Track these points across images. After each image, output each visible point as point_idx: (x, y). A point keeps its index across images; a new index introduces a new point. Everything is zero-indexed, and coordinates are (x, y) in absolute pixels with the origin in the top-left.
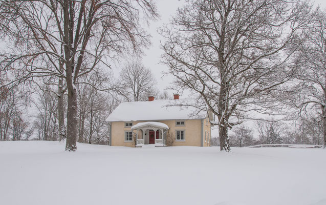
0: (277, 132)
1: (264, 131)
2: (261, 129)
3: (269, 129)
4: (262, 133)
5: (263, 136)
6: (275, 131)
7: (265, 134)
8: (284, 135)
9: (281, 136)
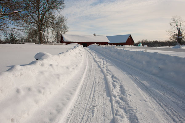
0: (15, 37)
1: (8, 36)
2: (6, 35)
3: (10, 35)
4: (7, 37)
5: (8, 39)
6: (14, 36)
7: (9, 38)
8: (19, 38)
9: (17, 39)
